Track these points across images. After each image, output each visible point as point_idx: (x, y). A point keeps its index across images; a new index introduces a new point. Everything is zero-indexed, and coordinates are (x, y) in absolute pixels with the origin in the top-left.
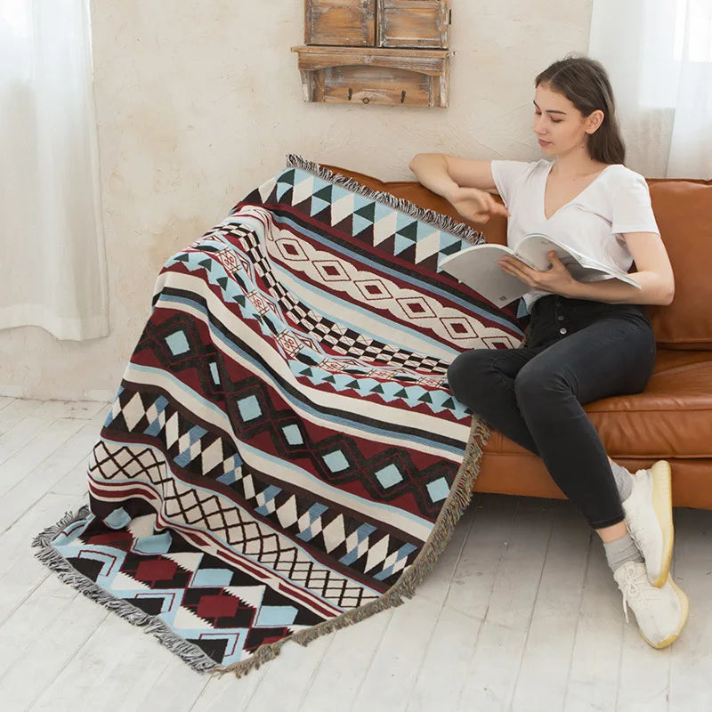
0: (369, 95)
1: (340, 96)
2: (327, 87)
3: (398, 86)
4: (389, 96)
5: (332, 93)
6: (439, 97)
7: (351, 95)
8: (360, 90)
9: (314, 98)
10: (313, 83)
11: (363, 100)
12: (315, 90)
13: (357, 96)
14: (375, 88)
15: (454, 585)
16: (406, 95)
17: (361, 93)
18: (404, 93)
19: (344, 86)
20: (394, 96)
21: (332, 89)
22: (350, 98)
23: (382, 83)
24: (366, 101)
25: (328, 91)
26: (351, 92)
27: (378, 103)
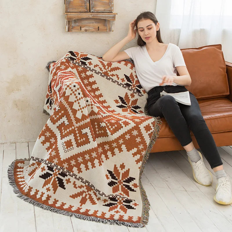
0: (87, 28)
1: (77, 29)
2: (72, 26)
3: (96, 25)
4: (94, 28)
5: (74, 28)
9: (68, 30)
14: (89, 26)
17: (84, 28)
18: (98, 27)
19: (78, 26)
21: (74, 27)
22: (81, 30)
23: (91, 24)
24: (86, 30)
25: (73, 28)
26: (81, 28)
27: (90, 31)
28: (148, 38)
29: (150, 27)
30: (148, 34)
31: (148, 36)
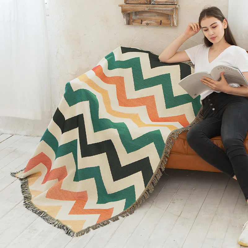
0: (149, 22)
1: (138, 23)
2: (133, 19)
3: (159, 18)
4: (156, 22)
5: (135, 21)
6: (174, 22)
7: (142, 22)
8: (145, 20)
9: (129, 23)
10: (128, 18)
11: (146, 24)
12: (129, 21)
13: (144, 22)
14: (151, 20)
15: (171, 203)
16: (162, 22)
17: (146, 21)
18: (161, 21)
19: (139, 19)
20: (157, 22)
21: (135, 20)
22: (141, 23)
23: (153, 18)
24: (147, 24)
26: (142, 21)
27: (152, 25)
28: (213, 38)
29: (214, 25)
30: (213, 33)
31: (214, 36)
